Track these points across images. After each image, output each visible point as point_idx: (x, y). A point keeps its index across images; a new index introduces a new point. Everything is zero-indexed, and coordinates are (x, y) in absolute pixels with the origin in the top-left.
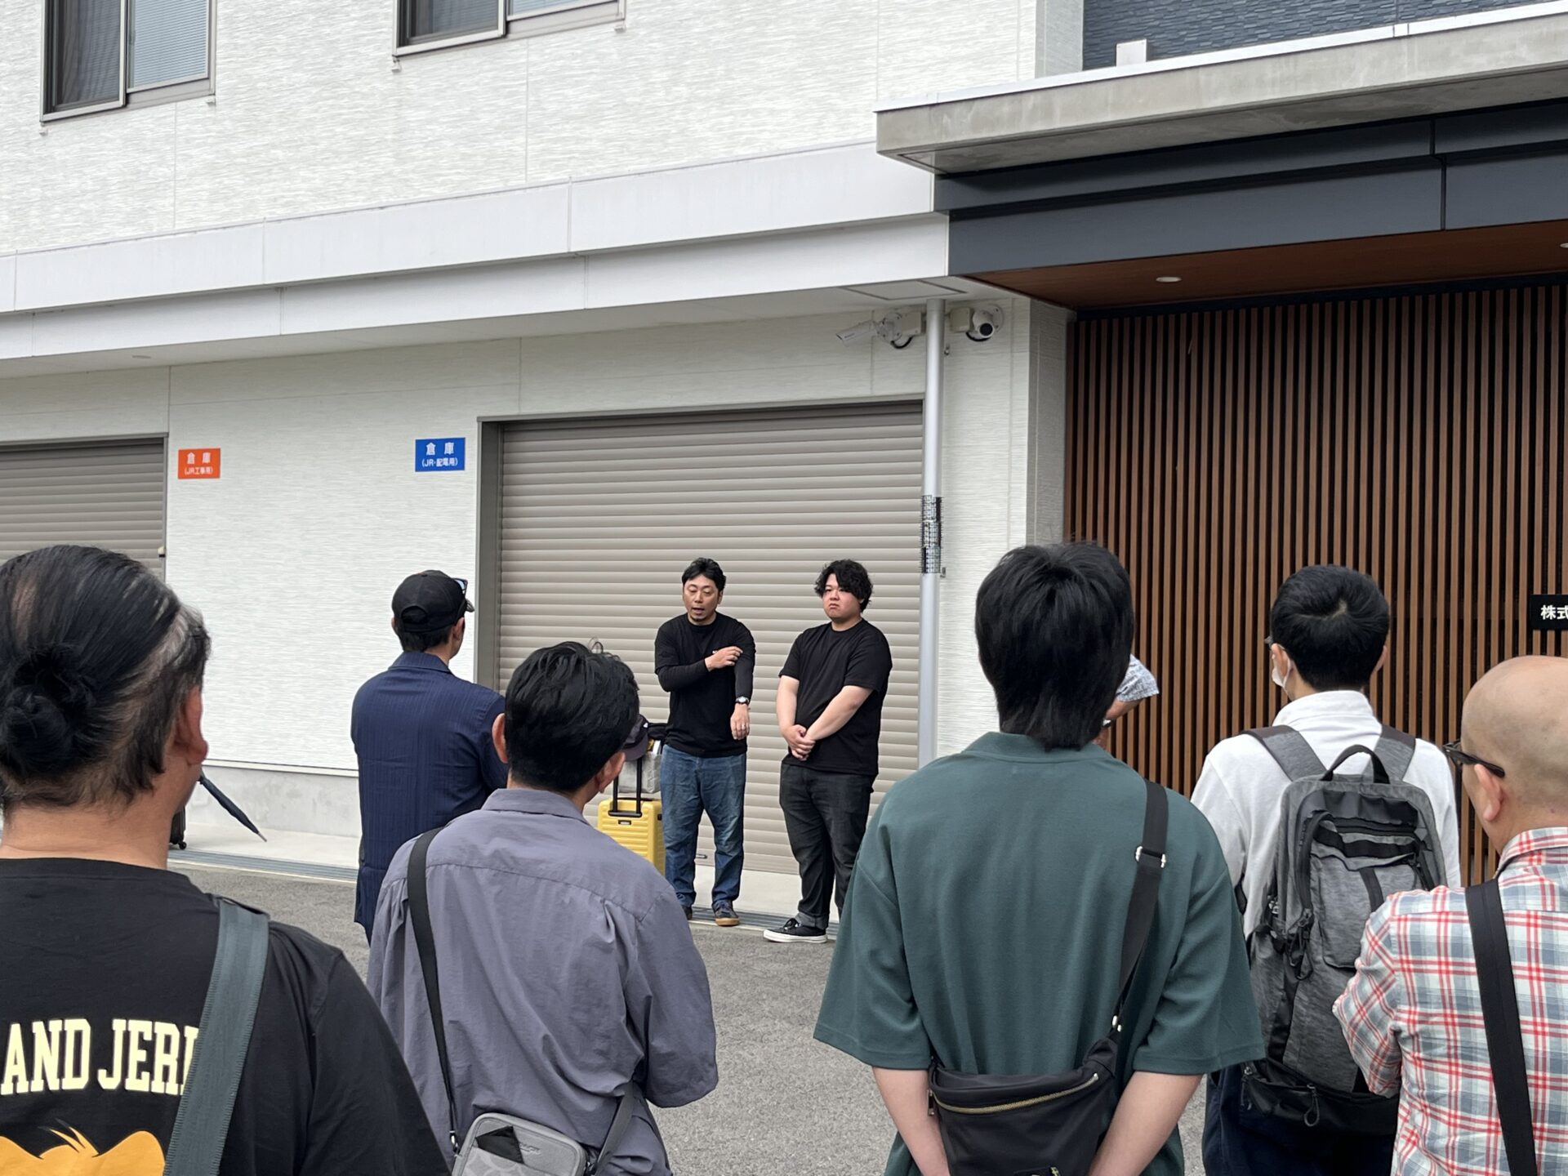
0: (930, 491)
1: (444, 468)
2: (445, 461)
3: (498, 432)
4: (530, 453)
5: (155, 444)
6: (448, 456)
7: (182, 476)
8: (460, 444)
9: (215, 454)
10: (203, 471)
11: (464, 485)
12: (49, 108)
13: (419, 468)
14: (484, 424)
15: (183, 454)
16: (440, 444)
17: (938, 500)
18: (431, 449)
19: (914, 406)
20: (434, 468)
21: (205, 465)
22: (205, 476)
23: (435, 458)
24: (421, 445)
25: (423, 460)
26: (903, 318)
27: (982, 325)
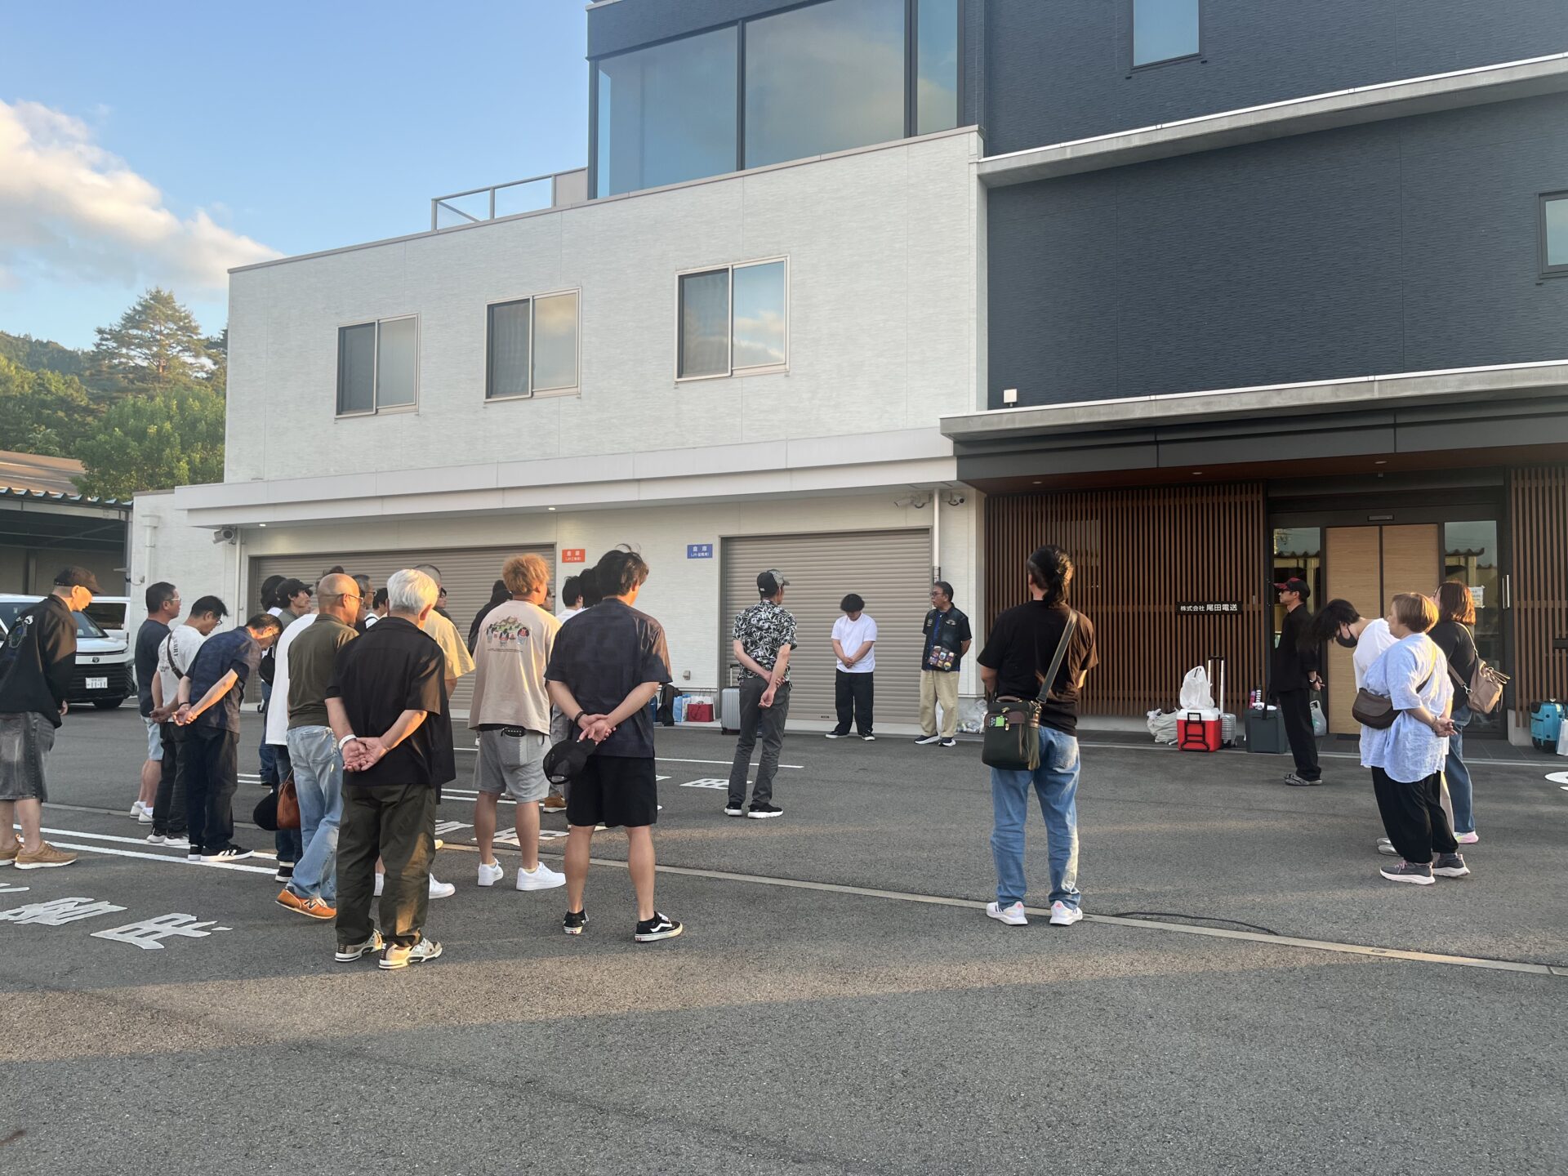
0: (936, 564)
1: (702, 557)
2: (703, 554)
3: (726, 541)
4: (742, 550)
5: (551, 547)
6: (704, 552)
7: (564, 561)
8: (710, 547)
9: (582, 551)
10: (575, 559)
11: (714, 564)
12: (489, 395)
13: (689, 557)
14: (722, 538)
15: (565, 552)
16: (700, 547)
17: (940, 568)
18: (695, 549)
19: (926, 531)
20: (698, 557)
21: (577, 556)
22: (577, 561)
23: (697, 553)
24: (690, 548)
25: (692, 552)
26: (920, 496)
27: (958, 499)
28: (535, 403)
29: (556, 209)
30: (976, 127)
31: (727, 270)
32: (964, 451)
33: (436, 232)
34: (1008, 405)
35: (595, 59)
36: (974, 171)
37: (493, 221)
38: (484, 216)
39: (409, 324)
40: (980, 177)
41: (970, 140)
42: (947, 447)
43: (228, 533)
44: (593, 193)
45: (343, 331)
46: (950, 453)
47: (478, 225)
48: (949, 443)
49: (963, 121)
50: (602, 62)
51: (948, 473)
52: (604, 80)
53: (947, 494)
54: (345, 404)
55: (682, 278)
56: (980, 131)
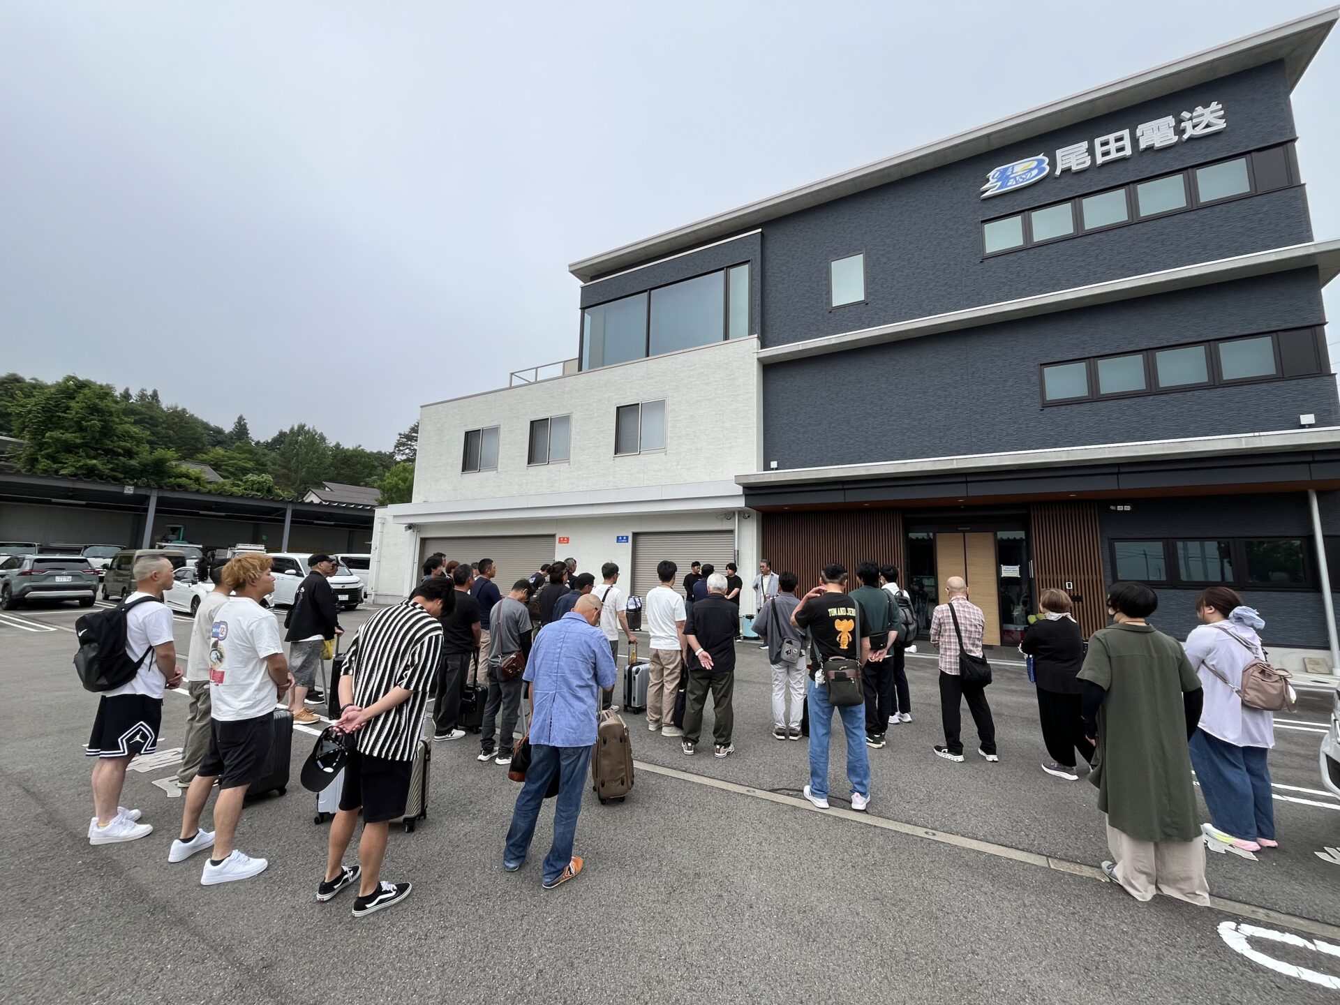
0: (736, 549)
1: (624, 542)
3: (635, 535)
4: (641, 539)
5: (554, 536)
6: (625, 540)
7: (559, 543)
8: (627, 537)
9: (568, 538)
11: (628, 546)
12: (529, 463)
13: (618, 542)
14: (632, 533)
15: (560, 538)
16: (623, 537)
17: (738, 551)
18: (621, 538)
19: (732, 532)
20: (622, 542)
21: (565, 540)
22: (565, 543)
23: (622, 540)
24: (618, 537)
25: (619, 540)
26: (728, 514)
27: (747, 515)
28: (550, 466)
29: (564, 376)
30: (756, 335)
31: (638, 404)
32: (749, 492)
33: (511, 388)
34: (773, 469)
35: (583, 309)
36: (756, 356)
37: (536, 382)
38: (533, 380)
39: (495, 430)
40: (758, 359)
41: (754, 341)
42: (740, 490)
43: (410, 527)
44: (580, 369)
45: (467, 433)
46: (741, 493)
47: (530, 383)
48: (741, 488)
49: (751, 333)
50: (586, 310)
51: (740, 503)
52: (588, 318)
53: (742, 514)
54: (466, 467)
55: (618, 408)
56: (758, 337)
